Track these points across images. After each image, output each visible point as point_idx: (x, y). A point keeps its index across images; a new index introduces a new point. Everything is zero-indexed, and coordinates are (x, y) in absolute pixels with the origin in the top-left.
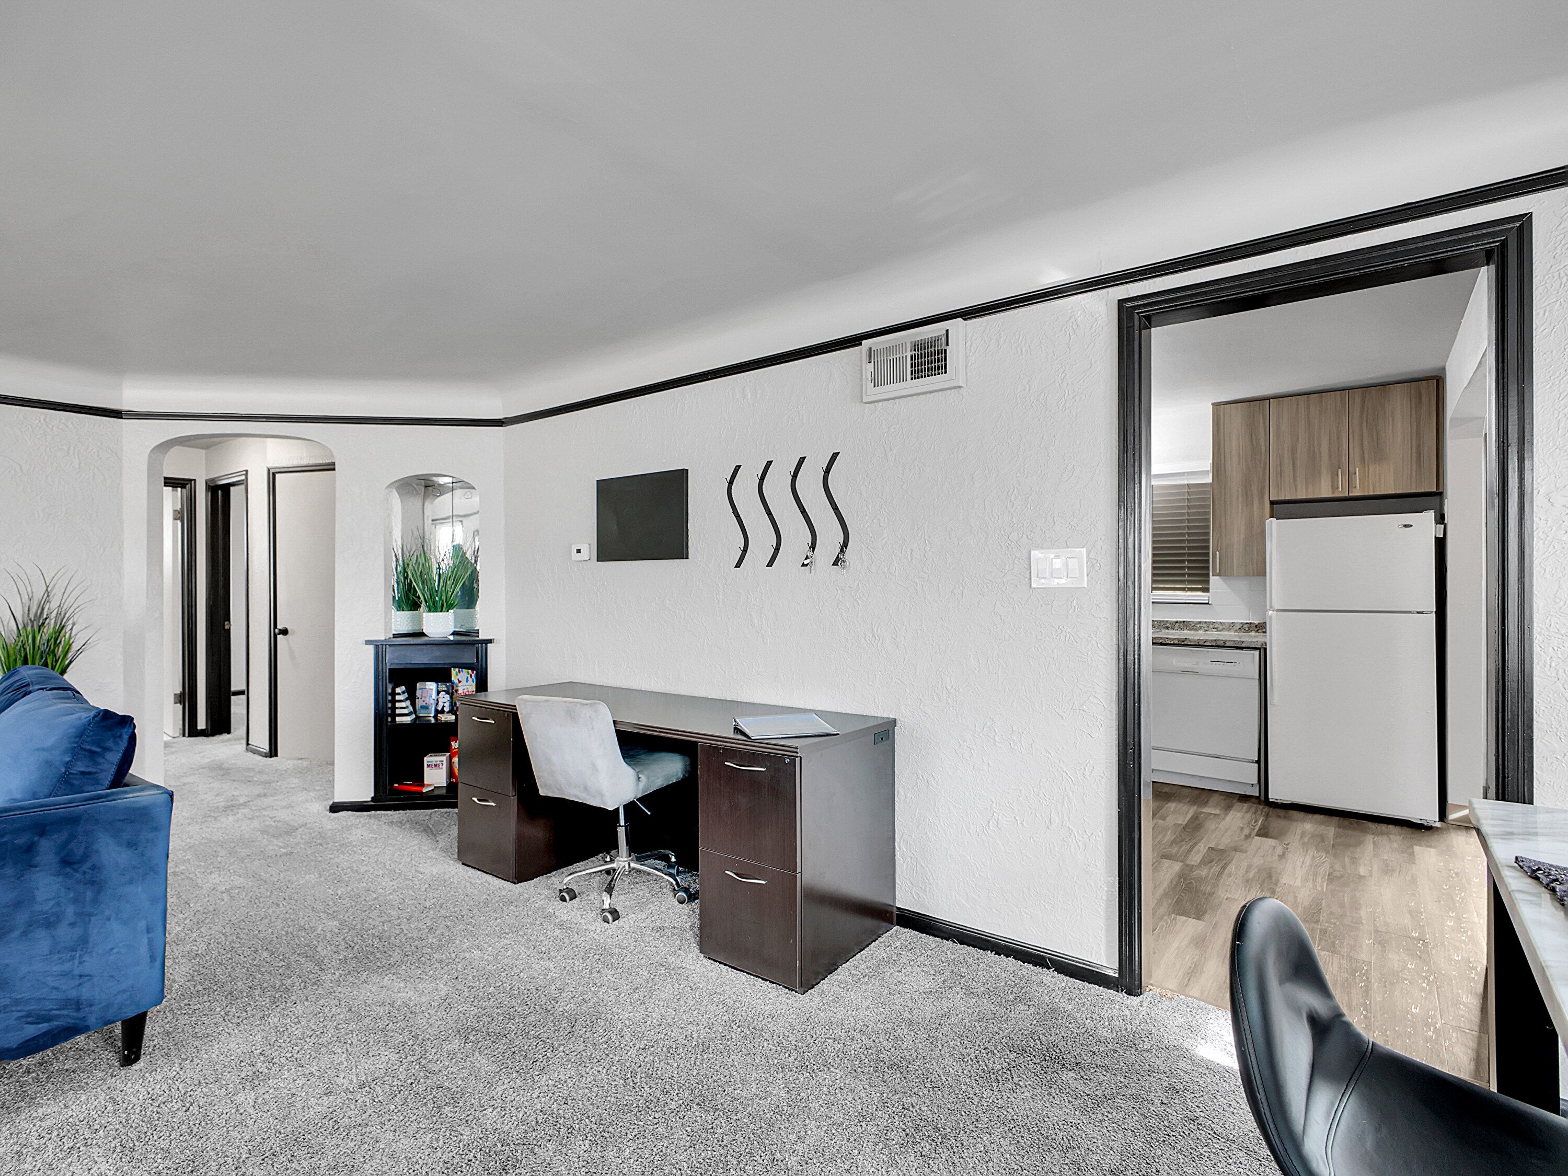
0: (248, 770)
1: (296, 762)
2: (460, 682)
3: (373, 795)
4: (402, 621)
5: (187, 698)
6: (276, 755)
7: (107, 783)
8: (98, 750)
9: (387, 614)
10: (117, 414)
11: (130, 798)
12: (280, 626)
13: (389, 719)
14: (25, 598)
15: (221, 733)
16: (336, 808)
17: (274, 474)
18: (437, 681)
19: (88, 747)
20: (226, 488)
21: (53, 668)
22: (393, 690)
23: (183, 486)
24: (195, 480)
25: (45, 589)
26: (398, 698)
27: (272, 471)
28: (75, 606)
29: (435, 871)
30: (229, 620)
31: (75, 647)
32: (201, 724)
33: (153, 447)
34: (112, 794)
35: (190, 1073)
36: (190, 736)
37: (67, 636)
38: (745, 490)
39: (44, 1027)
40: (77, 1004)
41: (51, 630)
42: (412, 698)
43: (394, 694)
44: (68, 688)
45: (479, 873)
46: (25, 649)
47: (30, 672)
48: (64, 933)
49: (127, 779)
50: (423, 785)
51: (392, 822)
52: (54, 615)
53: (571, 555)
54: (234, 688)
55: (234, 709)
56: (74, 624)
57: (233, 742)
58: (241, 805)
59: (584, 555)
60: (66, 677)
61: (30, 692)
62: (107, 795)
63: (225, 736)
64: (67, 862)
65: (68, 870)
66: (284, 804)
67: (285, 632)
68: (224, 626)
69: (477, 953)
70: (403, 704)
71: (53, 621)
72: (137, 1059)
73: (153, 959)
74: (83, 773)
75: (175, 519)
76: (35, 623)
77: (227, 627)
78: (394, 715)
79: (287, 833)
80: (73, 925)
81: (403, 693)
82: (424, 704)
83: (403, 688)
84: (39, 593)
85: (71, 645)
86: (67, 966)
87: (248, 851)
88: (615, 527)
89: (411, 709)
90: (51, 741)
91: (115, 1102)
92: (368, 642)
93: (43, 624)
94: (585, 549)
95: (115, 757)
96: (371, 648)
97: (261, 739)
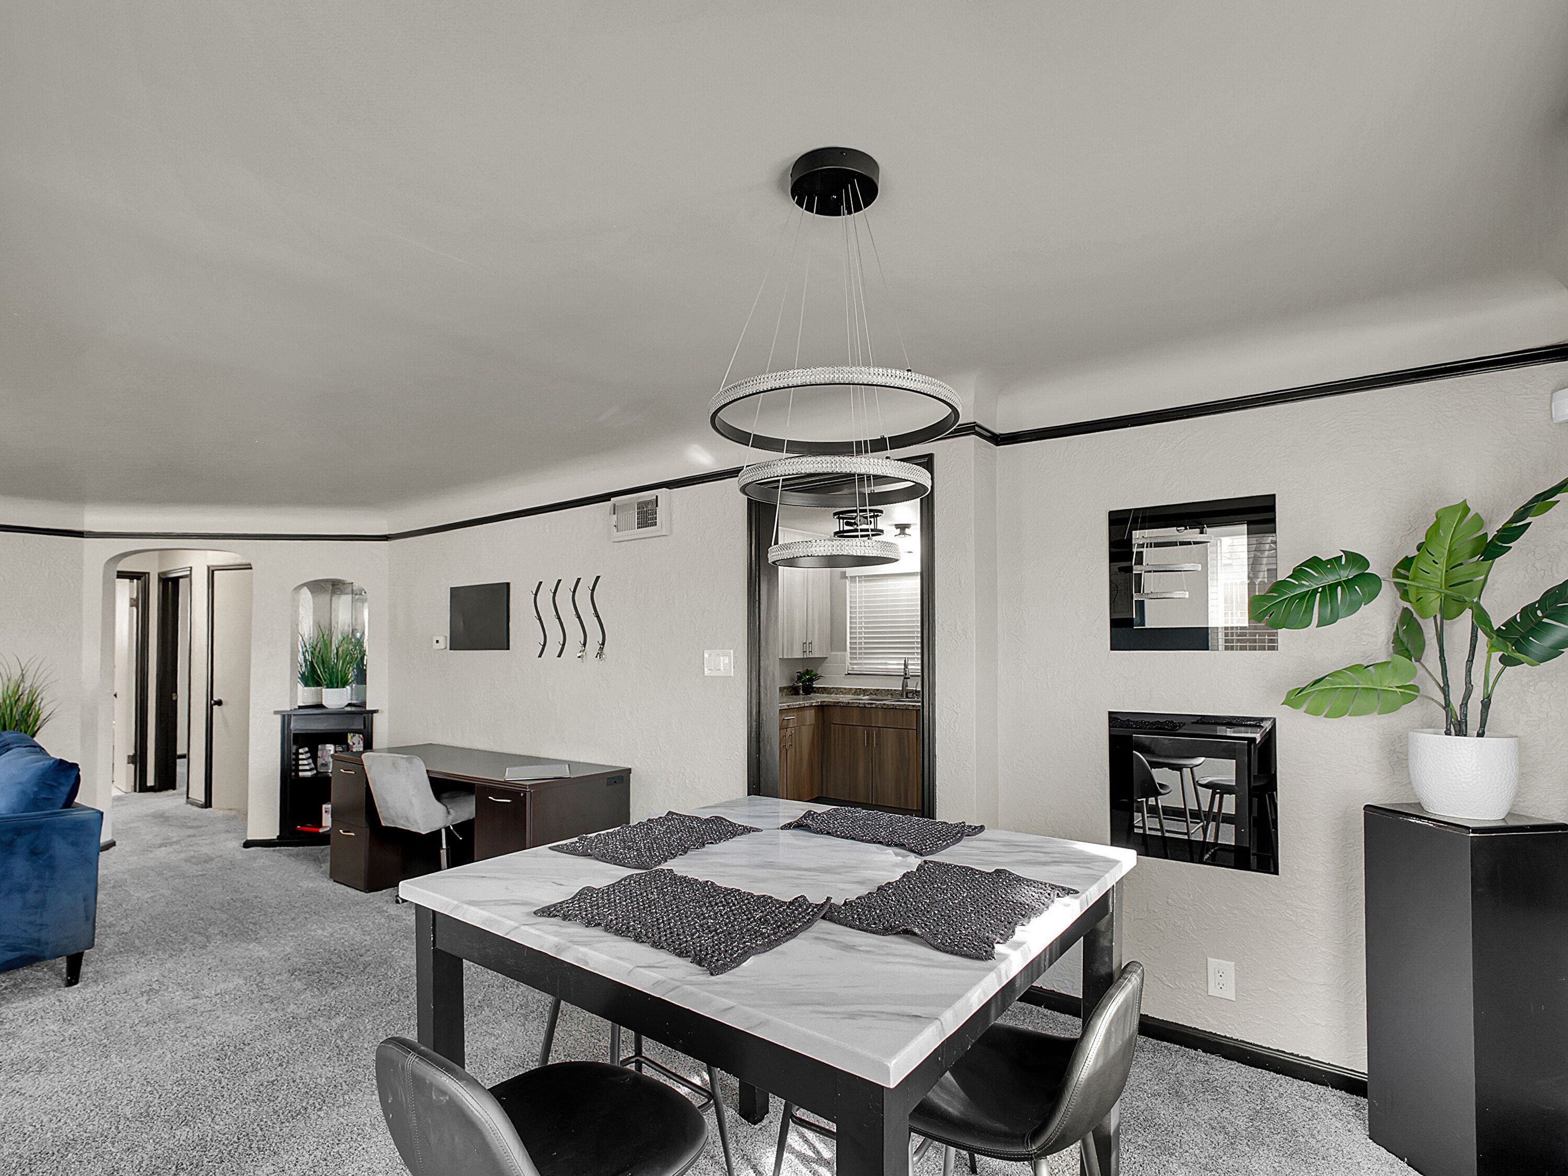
0: (185, 817)
1: (226, 812)
2: (354, 744)
3: (278, 834)
4: (305, 695)
5: (138, 759)
6: (210, 806)
7: (61, 805)
8: (55, 784)
9: (293, 690)
10: (80, 534)
11: (75, 815)
12: (215, 699)
13: (293, 774)
14: (5, 679)
15: (166, 789)
16: (248, 844)
17: (213, 571)
18: (335, 744)
19: (49, 783)
20: (176, 581)
21: (26, 732)
22: (297, 750)
23: (138, 578)
24: (149, 573)
25: (20, 672)
26: (301, 757)
27: (211, 568)
28: (43, 685)
29: (311, 885)
30: (176, 692)
31: (42, 717)
32: (150, 782)
33: (107, 559)
34: (63, 812)
35: (109, 988)
36: (140, 791)
37: (37, 708)
38: (545, 598)
39: (18, 954)
40: (38, 942)
41: (24, 704)
42: (314, 757)
43: (297, 754)
44: (37, 746)
45: (343, 886)
46: (4, 718)
47: (10, 735)
48: (30, 896)
49: (73, 805)
50: (321, 826)
51: (290, 855)
52: (27, 692)
53: (432, 644)
54: (179, 753)
55: (178, 769)
56: (42, 699)
57: (176, 796)
58: (174, 842)
59: (442, 645)
60: (35, 739)
61: (11, 749)
62: (60, 812)
63: (171, 792)
64: (34, 853)
65: (35, 858)
66: (208, 842)
67: (219, 703)
68: (172, 697)
69: (320, 932)
70: (305, 762)
71: (26, 697)
72: (76, 983)
73: (87, 918)
74: (45, 799)
75: (132, 606)
76: (12, 699)
77: (174, 698)
78: (297, 771)
79: (206, 862)
80: (37, 892)
81: (306, 752)
82: (324, 762)
83: (307, 749)
84: (16, 675)
85: (39, 715)
86: (32, 918)
87: (172, 874)
88: (462, 624)
89: (313, 766)
90: (24, 779)
91: (60, 1001)
92: (276, 713)
93: (19, 699)
94: (441, 640)
95: (66, 789)
96: (278, 718)
97: (198, 794)
